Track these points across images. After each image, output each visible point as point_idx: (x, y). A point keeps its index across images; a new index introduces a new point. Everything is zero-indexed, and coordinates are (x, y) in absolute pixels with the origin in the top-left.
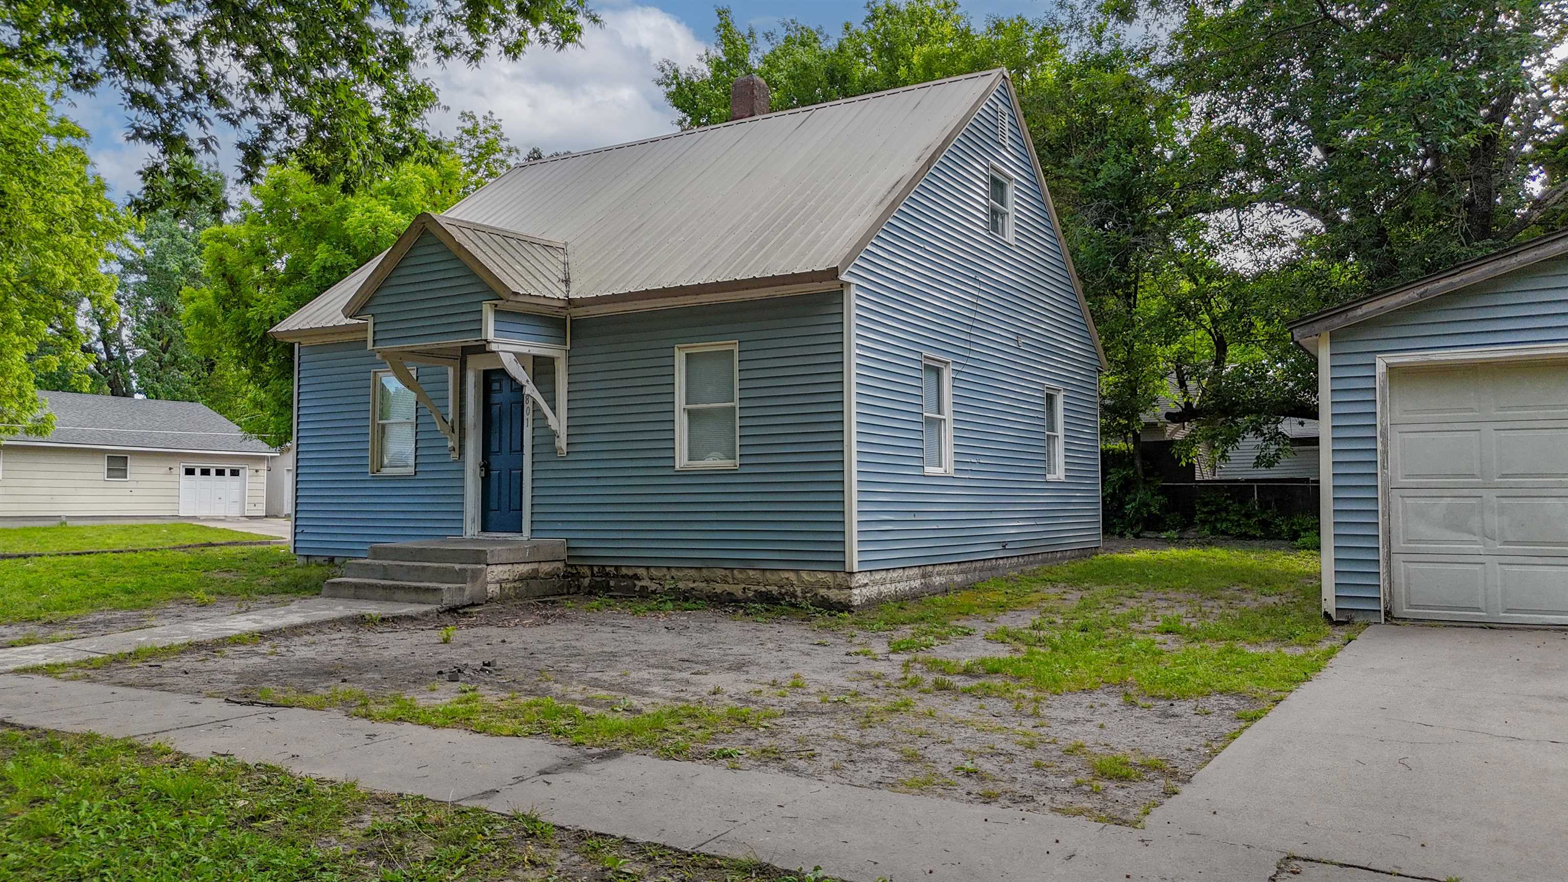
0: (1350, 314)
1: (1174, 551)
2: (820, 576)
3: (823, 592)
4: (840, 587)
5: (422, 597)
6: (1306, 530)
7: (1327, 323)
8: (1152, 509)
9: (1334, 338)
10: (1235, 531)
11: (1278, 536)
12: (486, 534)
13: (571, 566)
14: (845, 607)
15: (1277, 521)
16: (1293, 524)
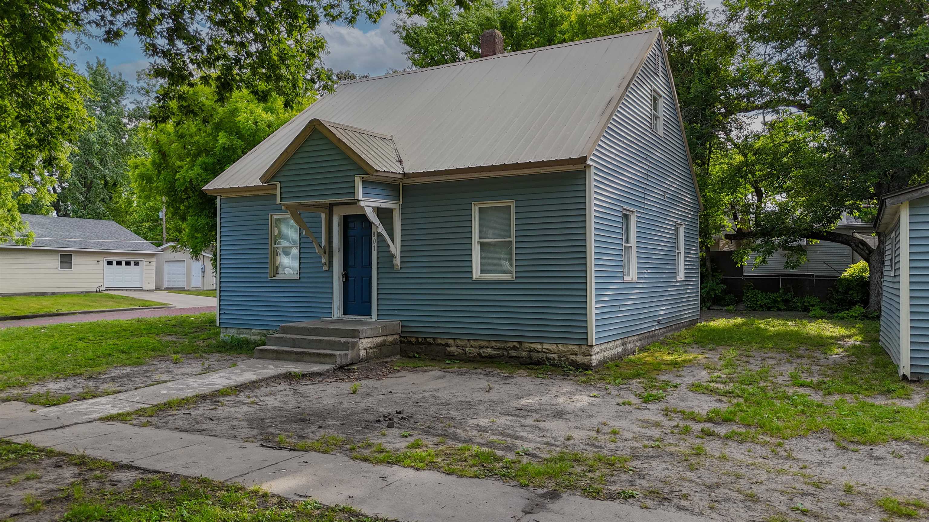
0: (924, 191)
2: (570, 347)
3: (572, 357)
4: (584, 354)
5: (322, 360)
7: (909, 196)
9: (913, 205)
11: (795, 309)
12: (347, 317)
13: (404, 337)
14: (587, 367)
15: (794, 300)
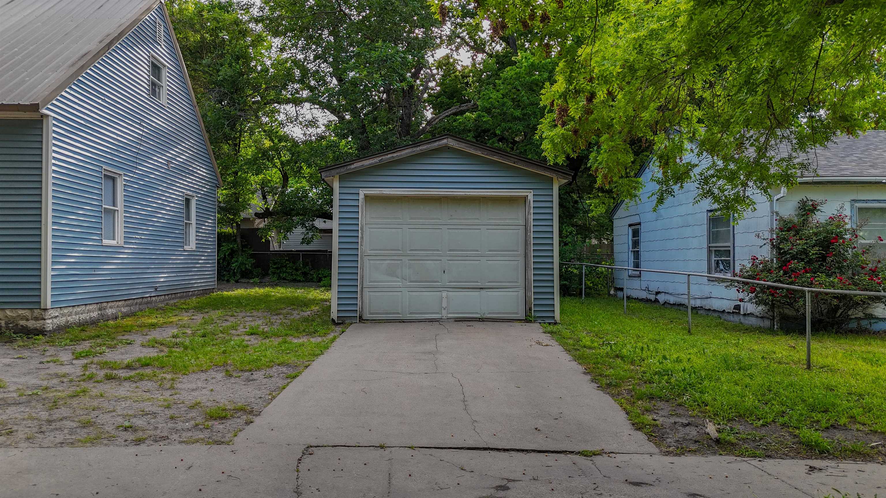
0: (348, 167)
1: (257, 289)
2: (20, 312)
3: (23, 323)
4: (36, 319)
6: (325, 277)
7: (338, 171)
8: (247, 266)
9: (342, 179)
10: (290, 278)
11: (311, 280)
14: (41, 332)
15: (311, 272)
16: (319, 274)
